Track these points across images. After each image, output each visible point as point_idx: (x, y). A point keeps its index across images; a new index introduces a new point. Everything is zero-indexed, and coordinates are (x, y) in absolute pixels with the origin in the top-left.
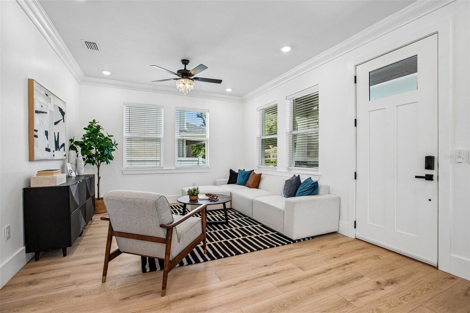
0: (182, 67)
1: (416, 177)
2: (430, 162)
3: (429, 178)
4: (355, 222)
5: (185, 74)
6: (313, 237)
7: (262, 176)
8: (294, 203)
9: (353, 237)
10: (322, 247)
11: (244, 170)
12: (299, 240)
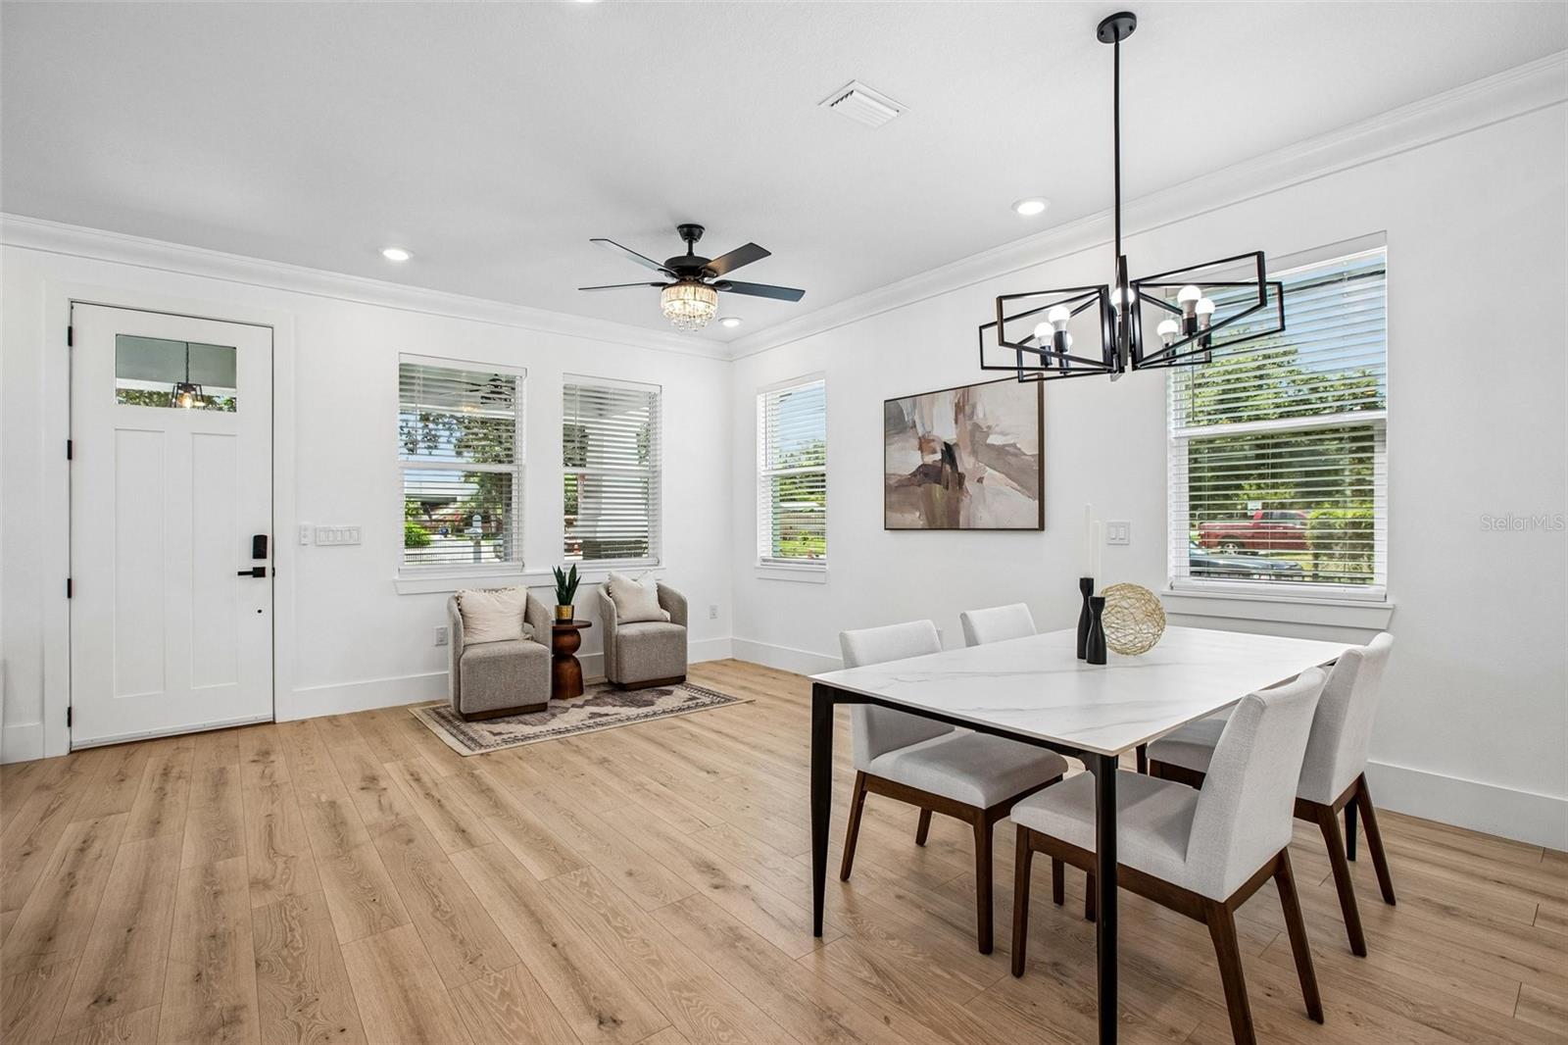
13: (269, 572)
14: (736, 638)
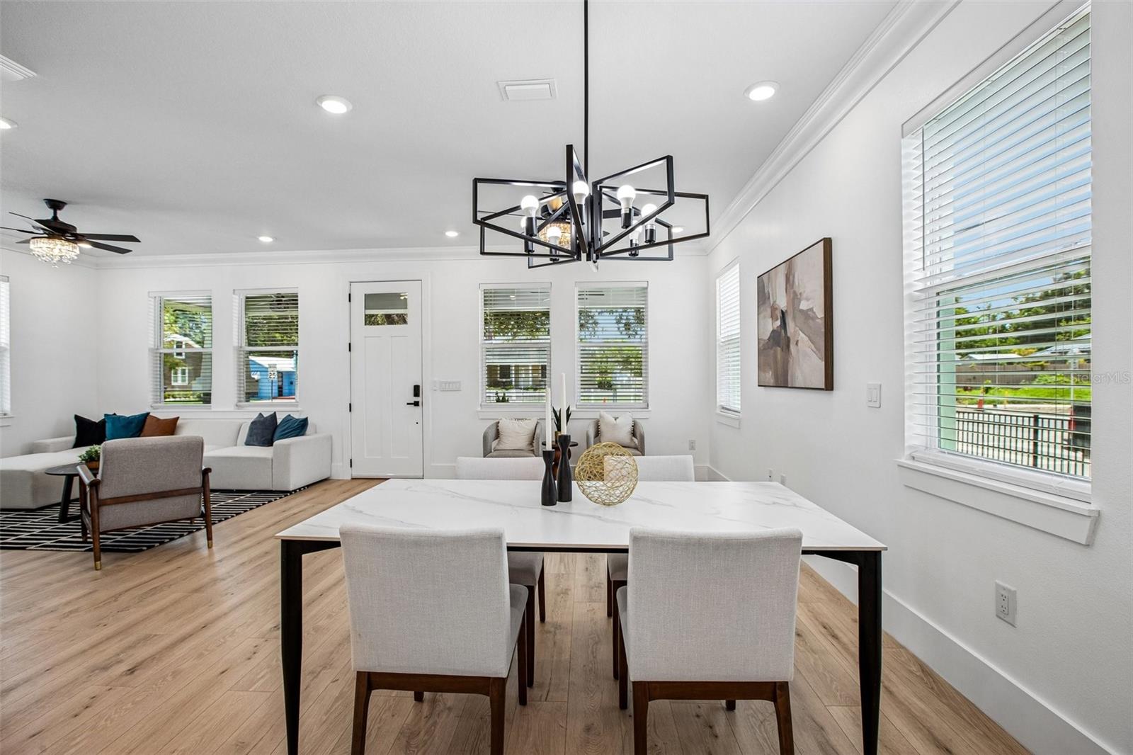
0: (48, 214)
1: (408, 404)
2: (417, 391)
3: (416, 404)
4: (351, 460)
5: (57, 230)
6: (308, 486)
7: (179, 422)
8: (289, 445)
9: (349, 478)
10: (326, 490)
11: (115, 414)
12: (295, 491)
13: (420, 404)
14: (711, 467)
